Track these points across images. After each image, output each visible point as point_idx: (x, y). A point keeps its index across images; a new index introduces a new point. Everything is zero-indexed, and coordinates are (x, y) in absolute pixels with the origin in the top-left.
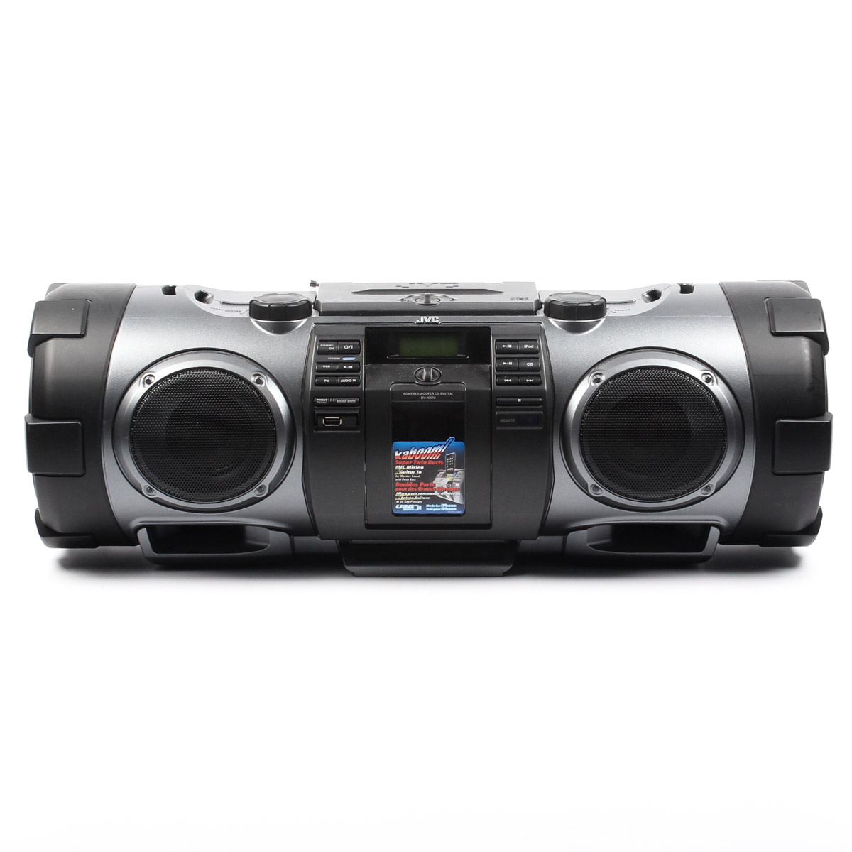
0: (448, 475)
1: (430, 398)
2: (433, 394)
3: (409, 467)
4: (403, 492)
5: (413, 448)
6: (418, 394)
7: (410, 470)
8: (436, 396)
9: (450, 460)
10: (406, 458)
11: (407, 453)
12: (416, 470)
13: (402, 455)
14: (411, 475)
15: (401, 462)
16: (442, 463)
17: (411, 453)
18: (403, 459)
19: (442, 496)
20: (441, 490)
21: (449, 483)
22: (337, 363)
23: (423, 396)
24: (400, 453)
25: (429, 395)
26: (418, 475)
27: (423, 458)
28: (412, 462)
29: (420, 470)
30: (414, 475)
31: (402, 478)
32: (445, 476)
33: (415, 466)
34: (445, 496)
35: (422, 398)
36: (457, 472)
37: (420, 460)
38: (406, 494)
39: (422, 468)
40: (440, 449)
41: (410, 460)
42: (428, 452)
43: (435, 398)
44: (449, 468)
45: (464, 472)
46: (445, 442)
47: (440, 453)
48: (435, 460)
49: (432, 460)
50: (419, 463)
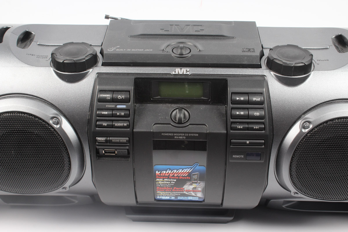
0: (193, 184)
1: (181, 138)
2: (183, 134)
3: (165, 180)
4: (161, 191)
5: (169, 170)
6: (172, 134)
7: (167, 181)
8: (186, 136)
9: (195, 177)
10: (163, 175)
11: (165, 172)
12: (171, 181)
13: (160, 173)
14: (167, 184)
15: (160, 177)
16: (189, 178)
17: (167, 172)
18: (161, 175)
19: (190, 194)
20: (188, 191)
21: (193, 188)
22: (113, 109)
23: (176, 136)
24: (159, 172)
25: (180, 136)
26: (172, 184)
27: (175, 175)
28: (168, 177)
29: (173, 181)
30: (169, 184)
31: (161, 185)
32: (191, 184)
33: (170, 179)
34: (191, 194)
35: (175, 137)
36: (199, 183)
37: (173, 176)
38: (164, 192)
39: (175, 180)
40: (188, 170)
41: (166, 176)
42: (180, 172)
43: (185, 138)
44: (194, 181)
45: (205, 183)
46: (192, 167)
47: (188, 173)
48: (184, 176)
49: (182, 176)
50: (173, 178)
